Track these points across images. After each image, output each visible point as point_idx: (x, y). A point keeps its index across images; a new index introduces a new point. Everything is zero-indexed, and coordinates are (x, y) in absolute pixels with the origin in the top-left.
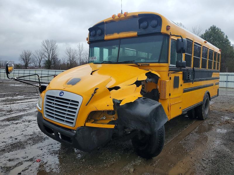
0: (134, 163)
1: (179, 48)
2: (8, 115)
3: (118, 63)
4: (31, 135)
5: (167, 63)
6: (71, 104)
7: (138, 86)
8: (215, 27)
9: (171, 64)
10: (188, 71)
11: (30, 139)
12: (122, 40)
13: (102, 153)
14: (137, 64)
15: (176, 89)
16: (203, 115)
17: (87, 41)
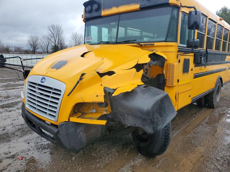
0: (132, 164)
1: (192, 22)
2: (4, 101)
3: (116, 43)
4: (21, 125)
5: (176, 42)
6: (53, 93)
7: (138, 71)
8: (226, 9)
9: (181, 43)
10: (200, 52)
11: (19, 130)
12: (122, 15)
13: (96, 149)
14: (139, 44)
15: (186, 74)
16: (214, 103)
17: (83, 19)
